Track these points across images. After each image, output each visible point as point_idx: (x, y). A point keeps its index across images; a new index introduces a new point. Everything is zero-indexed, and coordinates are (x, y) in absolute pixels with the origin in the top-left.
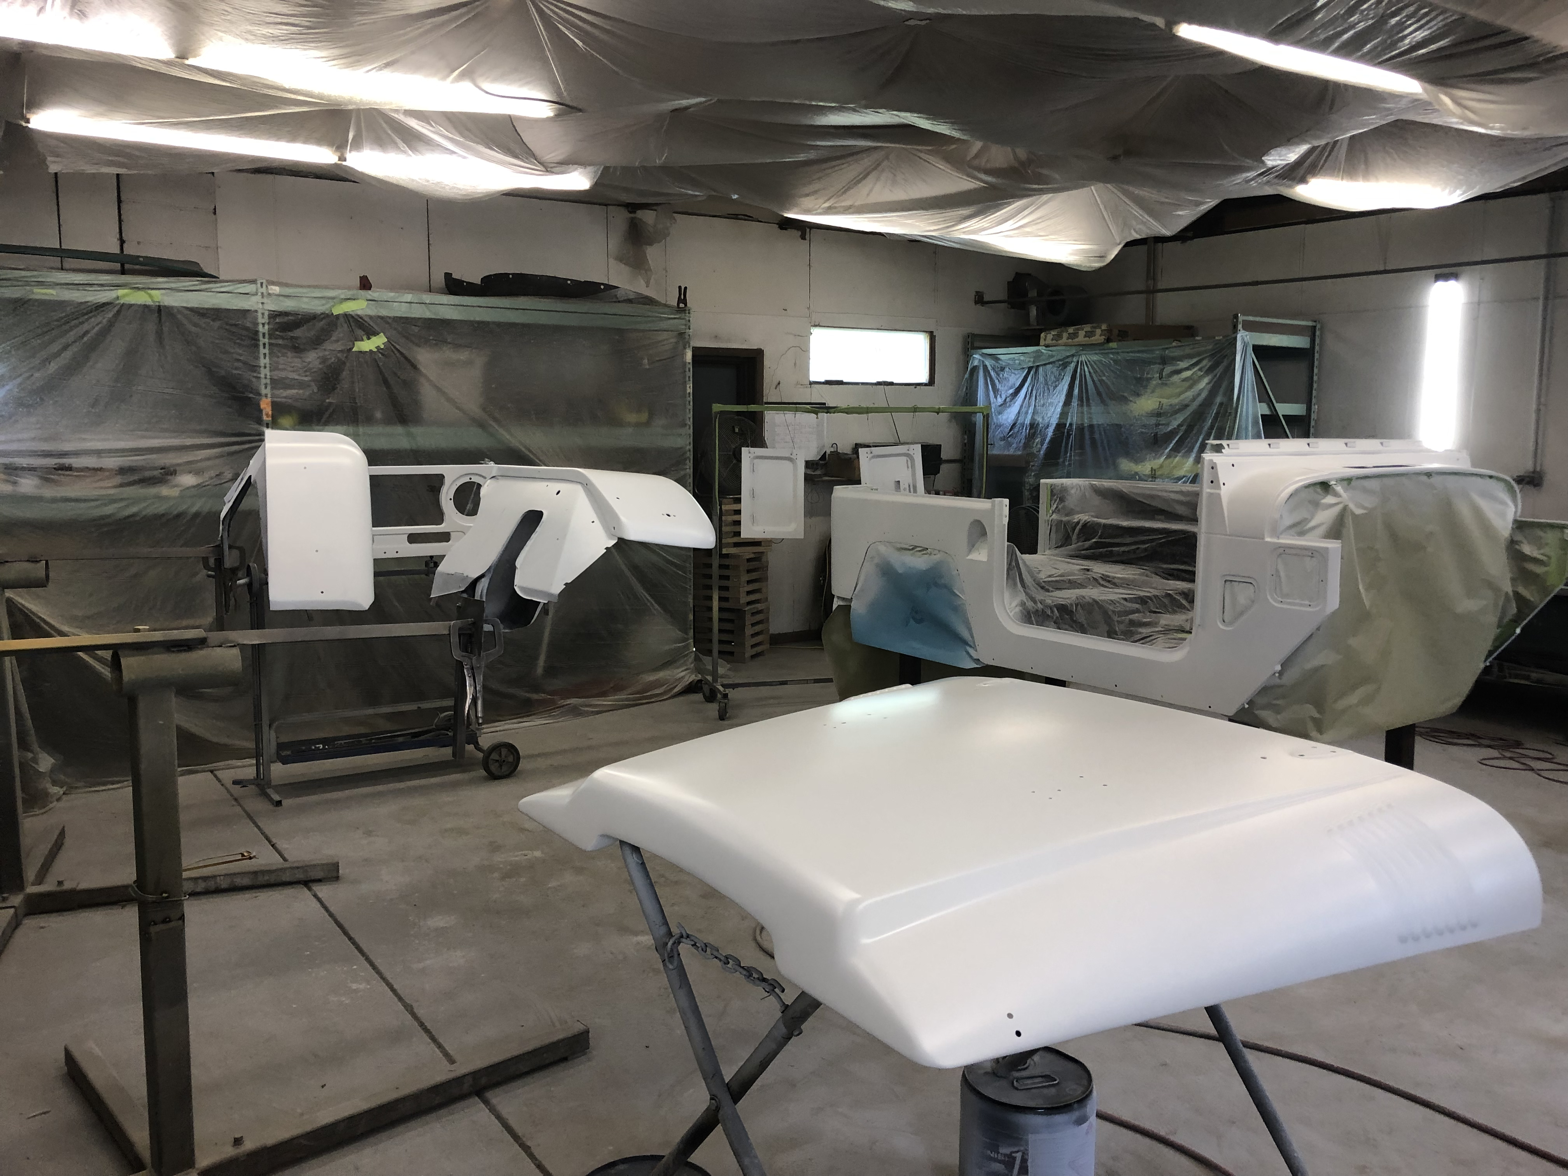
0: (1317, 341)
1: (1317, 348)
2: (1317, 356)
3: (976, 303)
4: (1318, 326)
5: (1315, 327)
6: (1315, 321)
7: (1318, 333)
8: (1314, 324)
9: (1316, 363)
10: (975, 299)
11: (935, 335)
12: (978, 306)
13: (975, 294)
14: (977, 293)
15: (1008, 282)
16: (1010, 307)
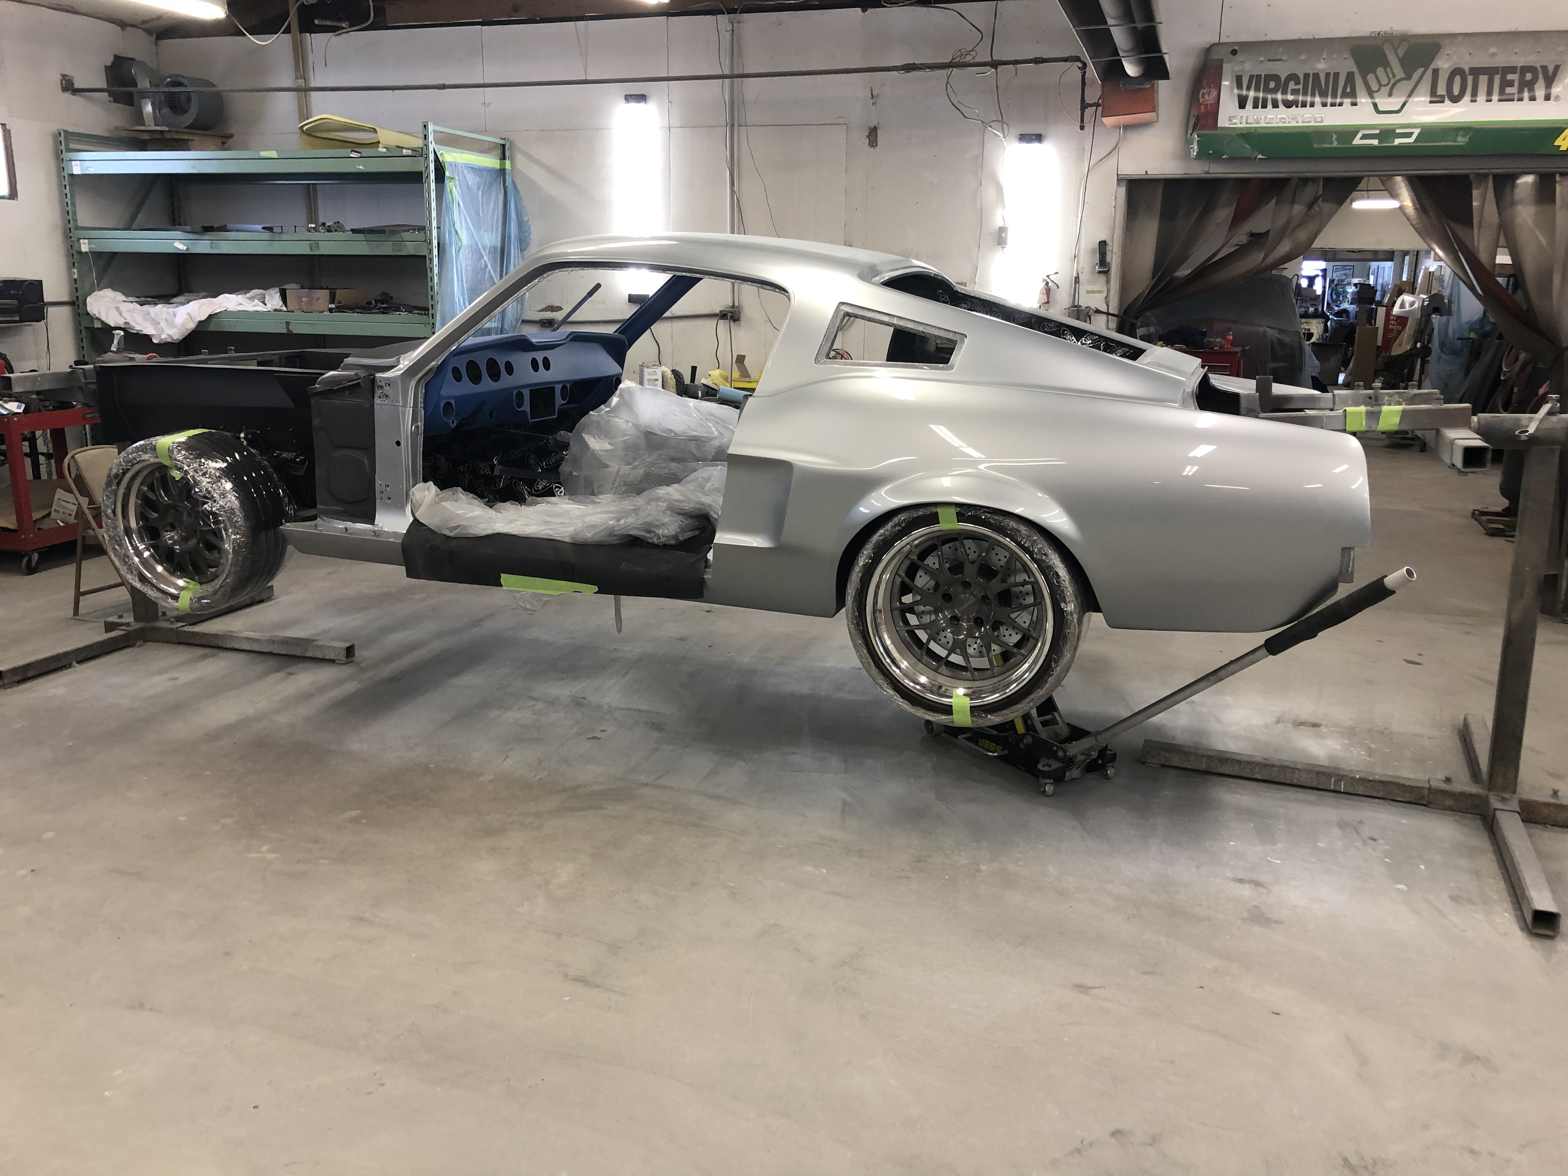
0: (508, 162)
1: (508, 170)
2: (509, 179)
3: (64, 90)
4: (507, 145)
5: (504, 146)
6: (504, 139)
7: (508, 153)
8: (503, 142)
10: (62, 84)
11: (8, 127)
12: (67, 95)
13: (60, 77)
14: (64, 76)
15: (106, 67)
16: (112, 99)
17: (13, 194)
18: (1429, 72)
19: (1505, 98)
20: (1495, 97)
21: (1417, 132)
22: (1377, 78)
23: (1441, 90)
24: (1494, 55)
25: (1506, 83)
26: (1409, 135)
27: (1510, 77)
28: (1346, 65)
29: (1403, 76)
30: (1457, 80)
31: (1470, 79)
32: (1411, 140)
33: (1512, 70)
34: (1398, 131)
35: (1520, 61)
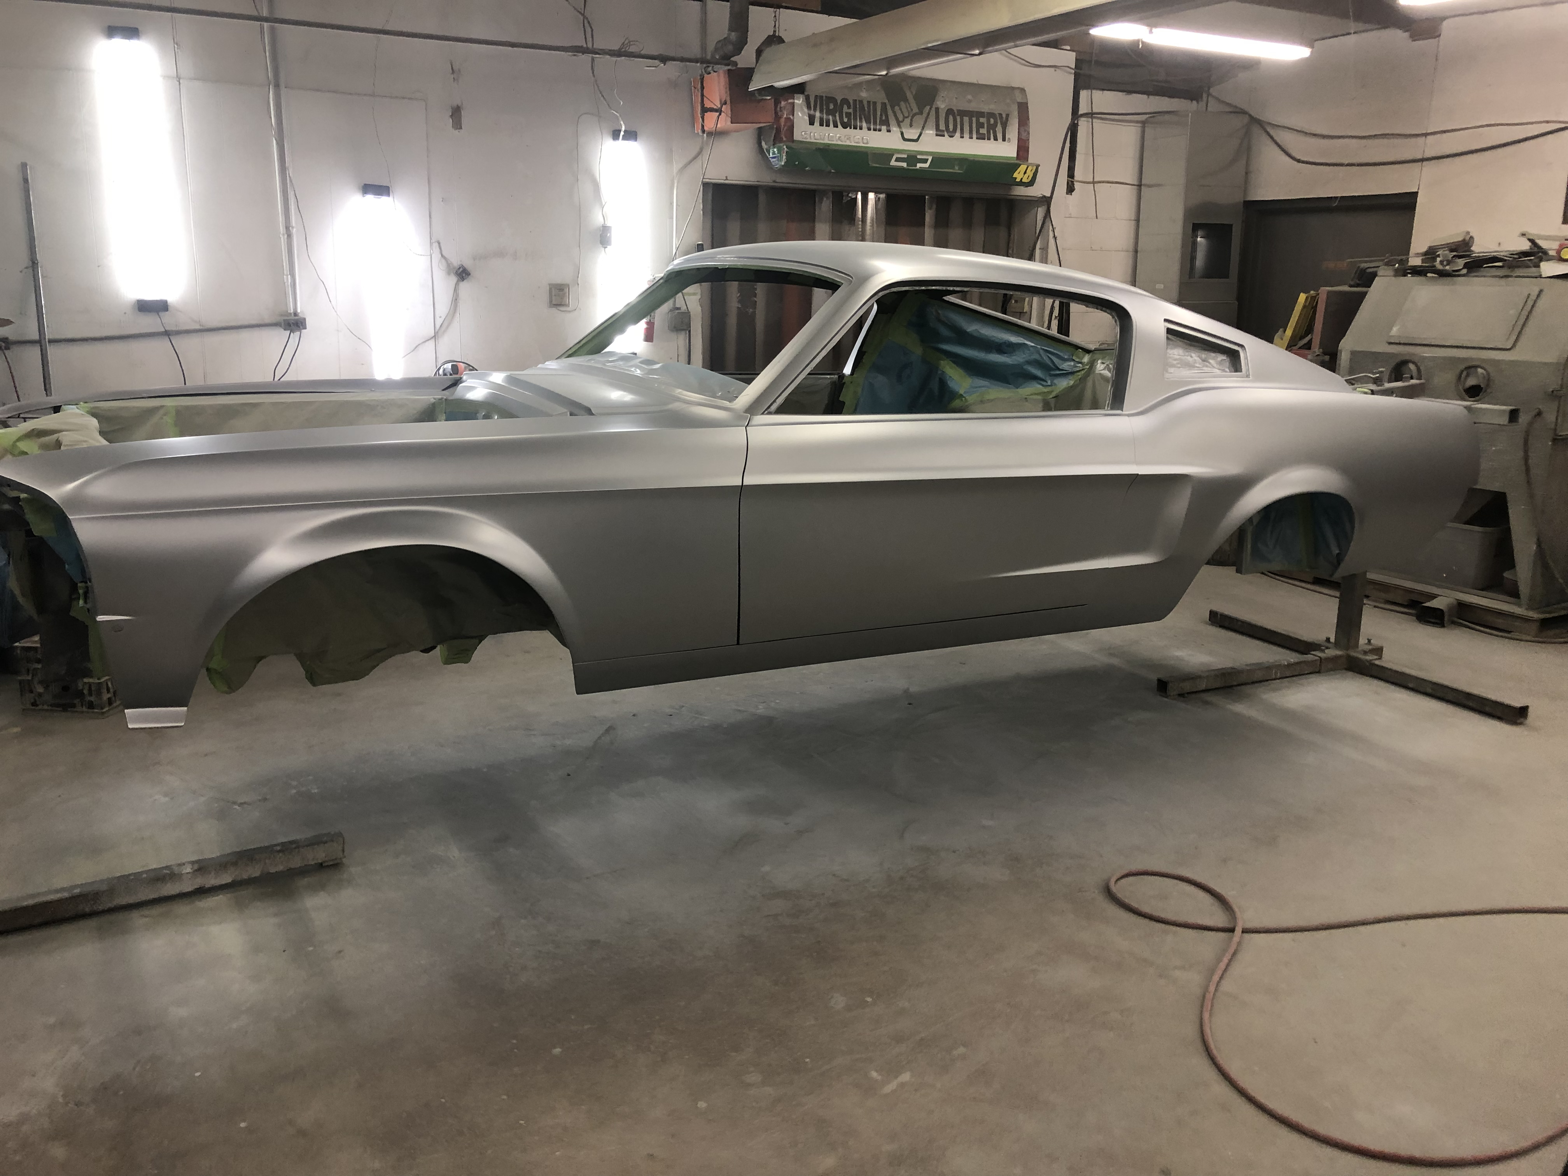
18: (933, 109)
19: (981, 137)
20: (975, 136)
21: (930, 159)
22: (901, 109)
23: (942, 127)
24: (970, 101)
25: (980, 125)
26: (925, 161)
27: (982, 120)
28: (880, 97)
29: (917, 111)
30: (951, 118)
31: (958, 119)
32: (927, 165)
33: (981, 114)
34: (919, 157)
35: (985, 109)
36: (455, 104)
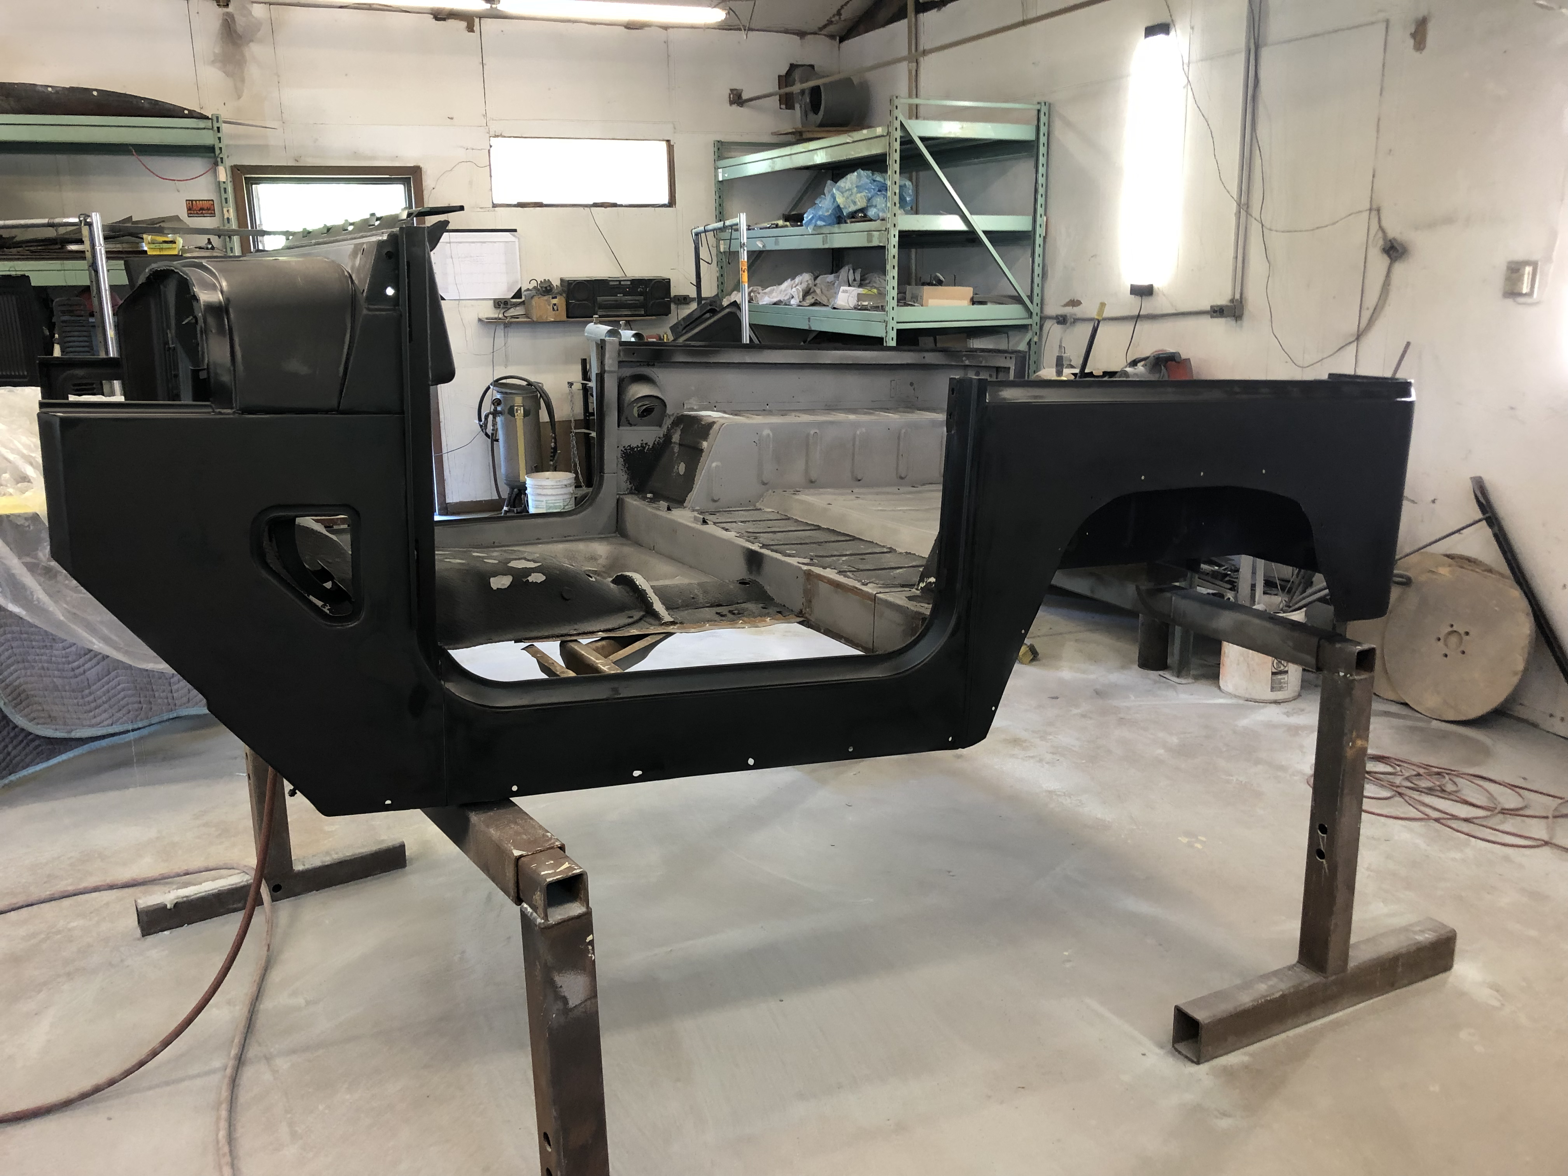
0: (1043, 129)
1: (1043, 139)
2: (1042, 150)
3: (732, 103)
4: (1044, 109)
5: (1039, 111)
6: (1038, 103)
7: (1043, 119)
8: (1038, 107)
9: (1042, 160)
10: (730, 97)
11: (672, 143)
12: (734, 107)
13: (729, 91)
14: (731, 90)
15: (779, 76)
16: (783, 106)
17: (672, 203)
36: (1420, 16)
